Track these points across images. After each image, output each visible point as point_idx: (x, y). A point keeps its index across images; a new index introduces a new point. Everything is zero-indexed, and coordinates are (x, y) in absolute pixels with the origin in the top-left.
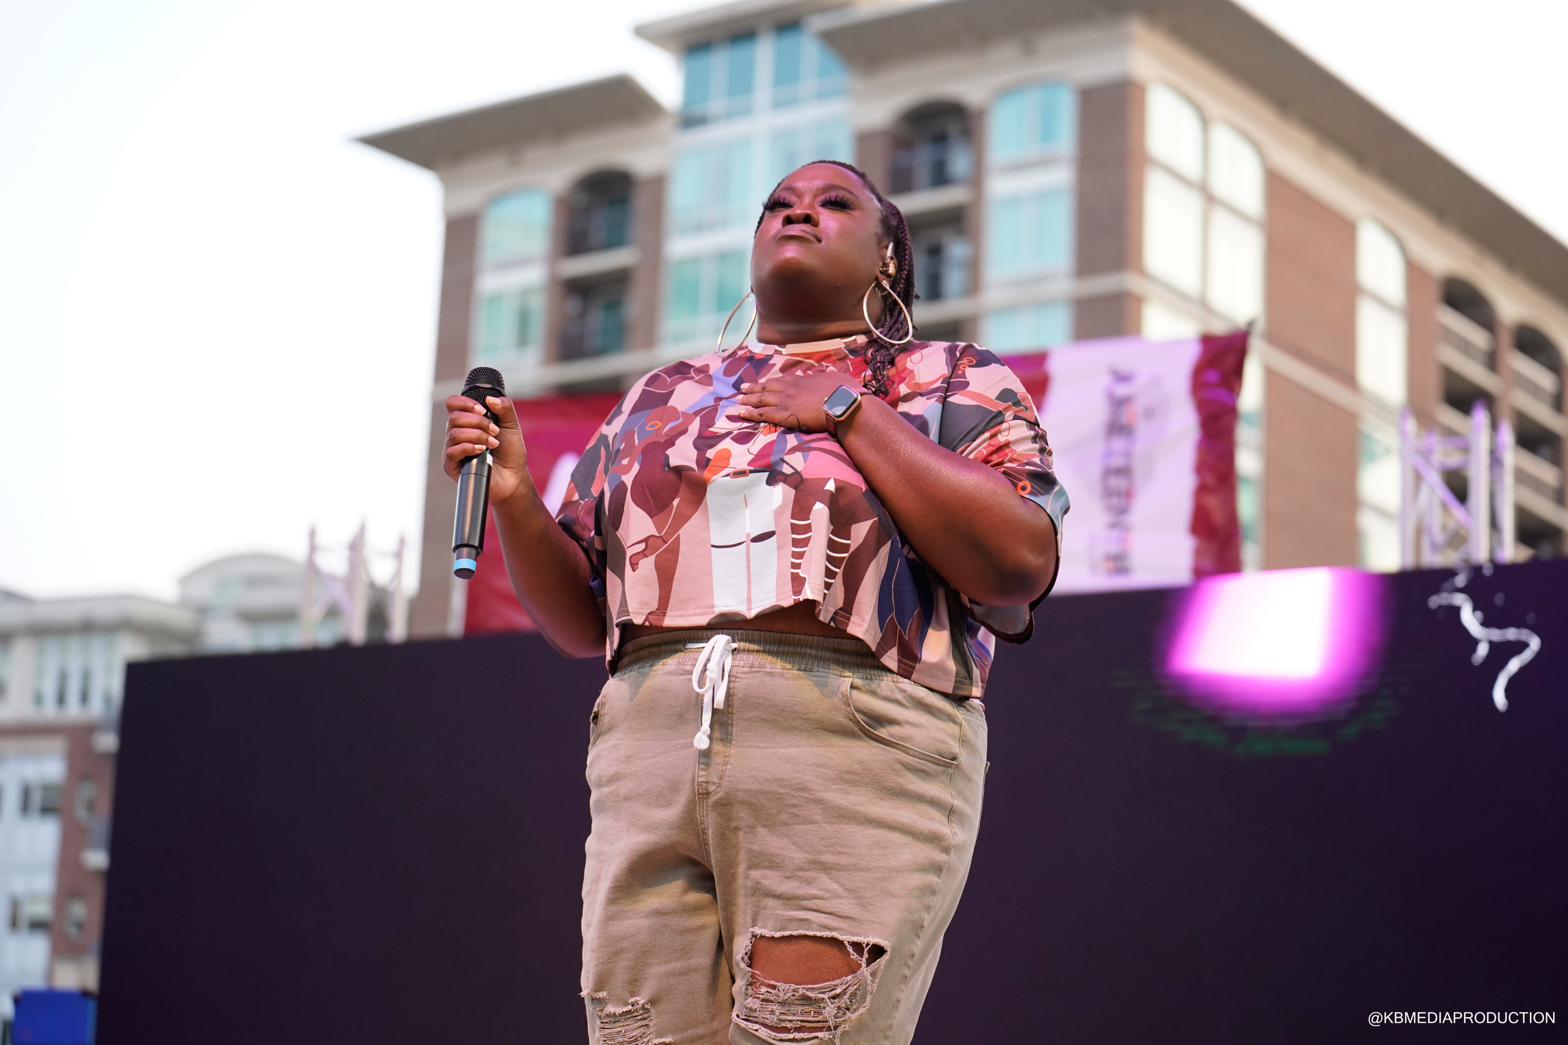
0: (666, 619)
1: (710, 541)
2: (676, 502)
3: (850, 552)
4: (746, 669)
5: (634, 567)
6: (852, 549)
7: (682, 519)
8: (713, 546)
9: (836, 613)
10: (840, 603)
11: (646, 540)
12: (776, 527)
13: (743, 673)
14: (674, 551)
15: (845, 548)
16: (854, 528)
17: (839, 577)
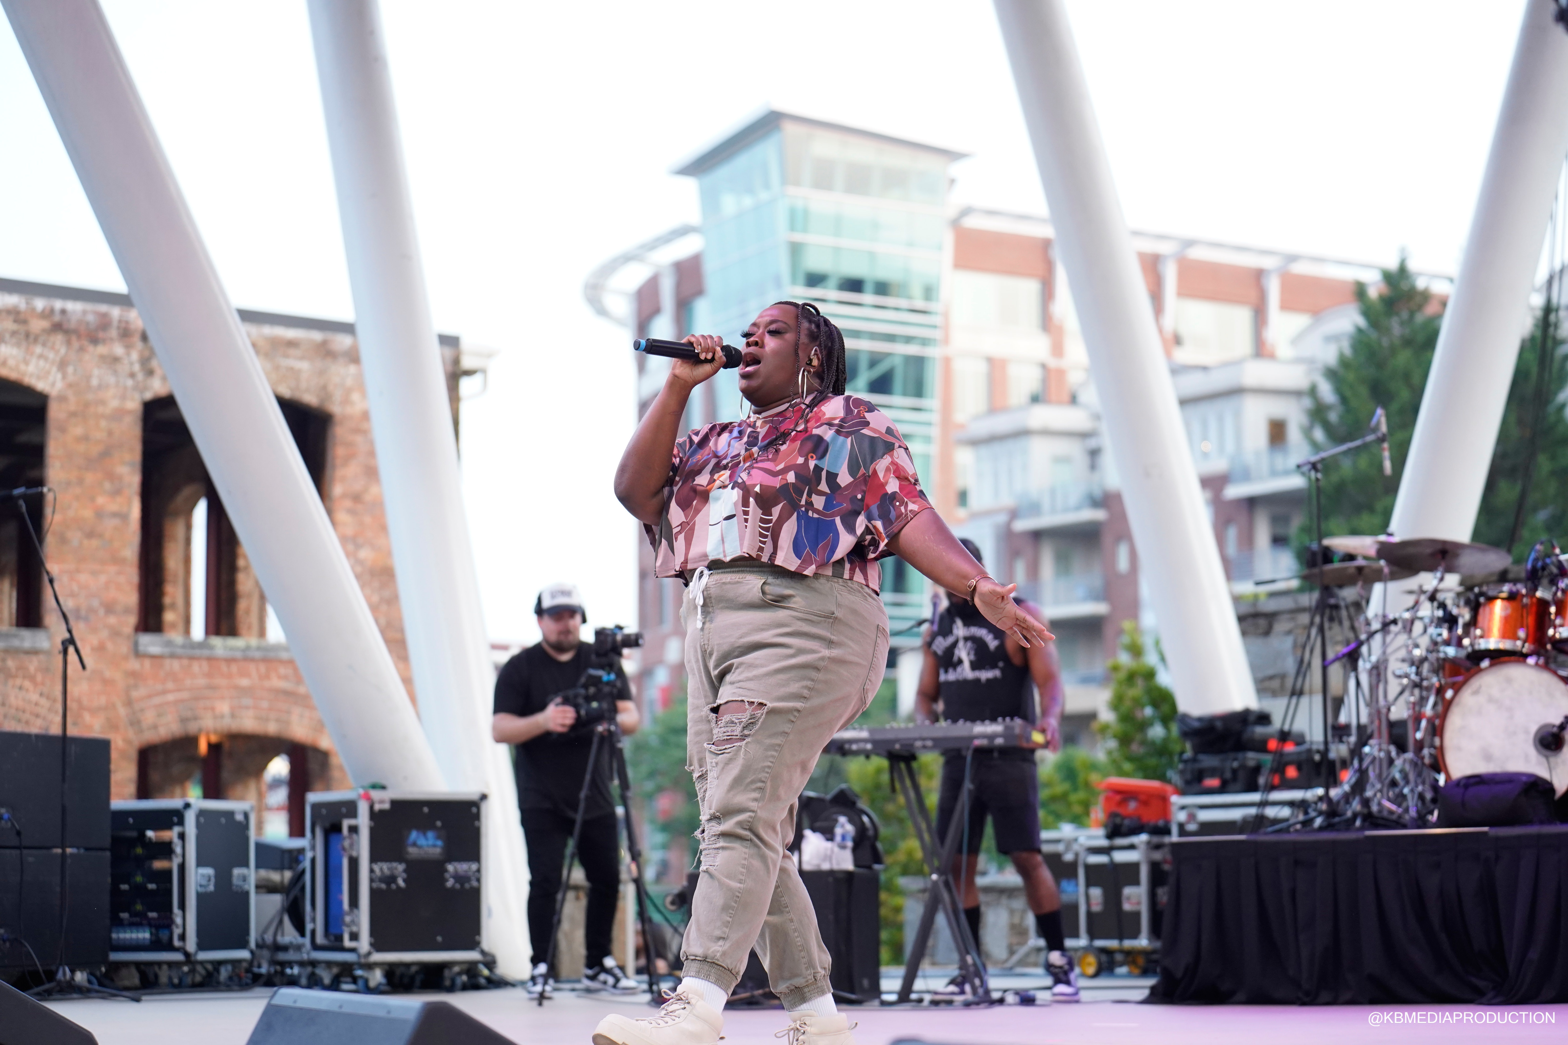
0: (688, 565)
1: (709, 522)
2: (695, 503)
3: (773, 523)
4: (714, 583)
5: (676, 539)
6: (774, 521)
7: (697, 511)
8: (710, 525)
9: (770, 556)
10: (772, 550)
11: (681, 525)
12: (736, 511)
13: (713, 585)
14: (692, 530)
15: (770, 521)
16: (773, 509)
17: (769, 537)
